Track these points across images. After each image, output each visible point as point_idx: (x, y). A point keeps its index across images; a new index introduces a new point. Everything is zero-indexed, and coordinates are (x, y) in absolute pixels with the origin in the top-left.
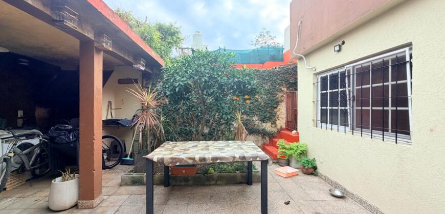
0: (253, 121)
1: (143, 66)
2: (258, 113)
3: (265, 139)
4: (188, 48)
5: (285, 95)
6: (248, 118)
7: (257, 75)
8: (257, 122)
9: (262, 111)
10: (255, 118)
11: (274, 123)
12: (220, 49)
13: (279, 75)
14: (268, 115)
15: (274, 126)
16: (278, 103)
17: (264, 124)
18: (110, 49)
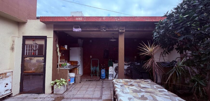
18: (124, 31)
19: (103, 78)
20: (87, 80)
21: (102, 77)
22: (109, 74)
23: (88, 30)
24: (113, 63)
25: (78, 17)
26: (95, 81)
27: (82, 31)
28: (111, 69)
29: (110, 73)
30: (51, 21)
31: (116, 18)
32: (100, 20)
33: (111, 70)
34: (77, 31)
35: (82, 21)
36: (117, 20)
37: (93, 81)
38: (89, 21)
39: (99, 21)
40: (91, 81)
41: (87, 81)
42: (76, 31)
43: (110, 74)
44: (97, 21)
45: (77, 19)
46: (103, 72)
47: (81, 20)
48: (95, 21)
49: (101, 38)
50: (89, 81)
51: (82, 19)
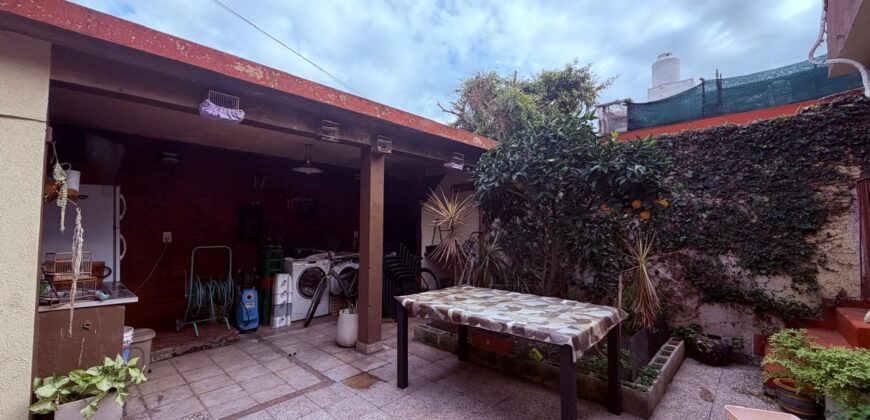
0: (720, 266)
1: (458, 162)
2: (739, 245)
3: (770, 323)
4: (617, 103)
5: (855, 192)
6: (704, 257)
7: (729, 141)
8: (733, 271)
9: (753, 240)
10: (729, 261)
11: (808, 278)
12: (703, 84)
13: (822, 129)
14: (776, 252)
15: (805, 287)
16: (820, 217)
17: (761, 280)
18: (389, 152)
19: (252, 326)
20: (178, 350)
21: (247, 323)
22: (274, 306)
23: (264, 120)
24: (289, 259)
25: (244, 62)
26: (220, 346)
27: (244, 122)
28: (283, 284)
29: (279, 300)
30: (73, 29)
31: (376, 108)
32: (329, 99)
33: (286, 288)
34: (227, 117)
35: (263, 83)
36: (380, 113)
37: (210, 348)
38: (291, 91)
39: (328, 102)
40: (201, 349)
41: (175, 355)
42: (223, 116)
43: (282, 305)
44: (321, 100)
45: (239, 68)
46: (250, 301)
47: (259, 77)
48: (314, 98)
49: (226, 149)
50: (187, 352)
51: (265, 74)
